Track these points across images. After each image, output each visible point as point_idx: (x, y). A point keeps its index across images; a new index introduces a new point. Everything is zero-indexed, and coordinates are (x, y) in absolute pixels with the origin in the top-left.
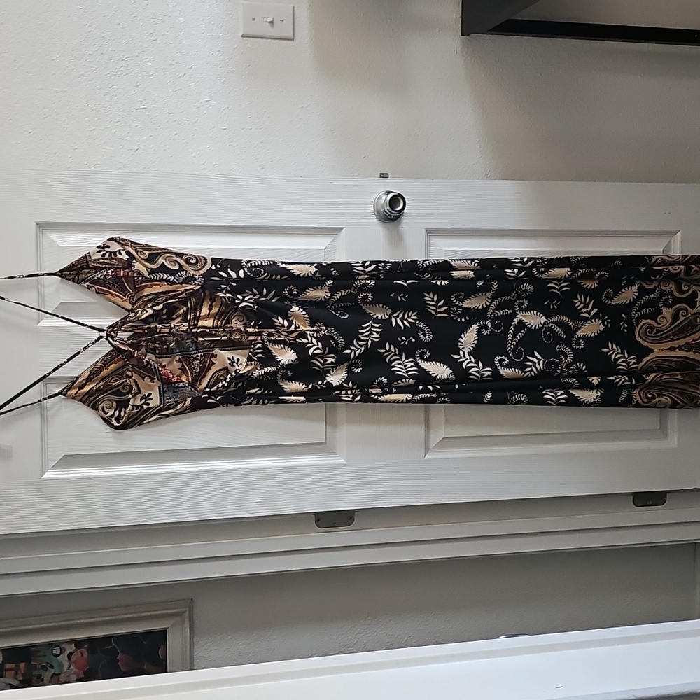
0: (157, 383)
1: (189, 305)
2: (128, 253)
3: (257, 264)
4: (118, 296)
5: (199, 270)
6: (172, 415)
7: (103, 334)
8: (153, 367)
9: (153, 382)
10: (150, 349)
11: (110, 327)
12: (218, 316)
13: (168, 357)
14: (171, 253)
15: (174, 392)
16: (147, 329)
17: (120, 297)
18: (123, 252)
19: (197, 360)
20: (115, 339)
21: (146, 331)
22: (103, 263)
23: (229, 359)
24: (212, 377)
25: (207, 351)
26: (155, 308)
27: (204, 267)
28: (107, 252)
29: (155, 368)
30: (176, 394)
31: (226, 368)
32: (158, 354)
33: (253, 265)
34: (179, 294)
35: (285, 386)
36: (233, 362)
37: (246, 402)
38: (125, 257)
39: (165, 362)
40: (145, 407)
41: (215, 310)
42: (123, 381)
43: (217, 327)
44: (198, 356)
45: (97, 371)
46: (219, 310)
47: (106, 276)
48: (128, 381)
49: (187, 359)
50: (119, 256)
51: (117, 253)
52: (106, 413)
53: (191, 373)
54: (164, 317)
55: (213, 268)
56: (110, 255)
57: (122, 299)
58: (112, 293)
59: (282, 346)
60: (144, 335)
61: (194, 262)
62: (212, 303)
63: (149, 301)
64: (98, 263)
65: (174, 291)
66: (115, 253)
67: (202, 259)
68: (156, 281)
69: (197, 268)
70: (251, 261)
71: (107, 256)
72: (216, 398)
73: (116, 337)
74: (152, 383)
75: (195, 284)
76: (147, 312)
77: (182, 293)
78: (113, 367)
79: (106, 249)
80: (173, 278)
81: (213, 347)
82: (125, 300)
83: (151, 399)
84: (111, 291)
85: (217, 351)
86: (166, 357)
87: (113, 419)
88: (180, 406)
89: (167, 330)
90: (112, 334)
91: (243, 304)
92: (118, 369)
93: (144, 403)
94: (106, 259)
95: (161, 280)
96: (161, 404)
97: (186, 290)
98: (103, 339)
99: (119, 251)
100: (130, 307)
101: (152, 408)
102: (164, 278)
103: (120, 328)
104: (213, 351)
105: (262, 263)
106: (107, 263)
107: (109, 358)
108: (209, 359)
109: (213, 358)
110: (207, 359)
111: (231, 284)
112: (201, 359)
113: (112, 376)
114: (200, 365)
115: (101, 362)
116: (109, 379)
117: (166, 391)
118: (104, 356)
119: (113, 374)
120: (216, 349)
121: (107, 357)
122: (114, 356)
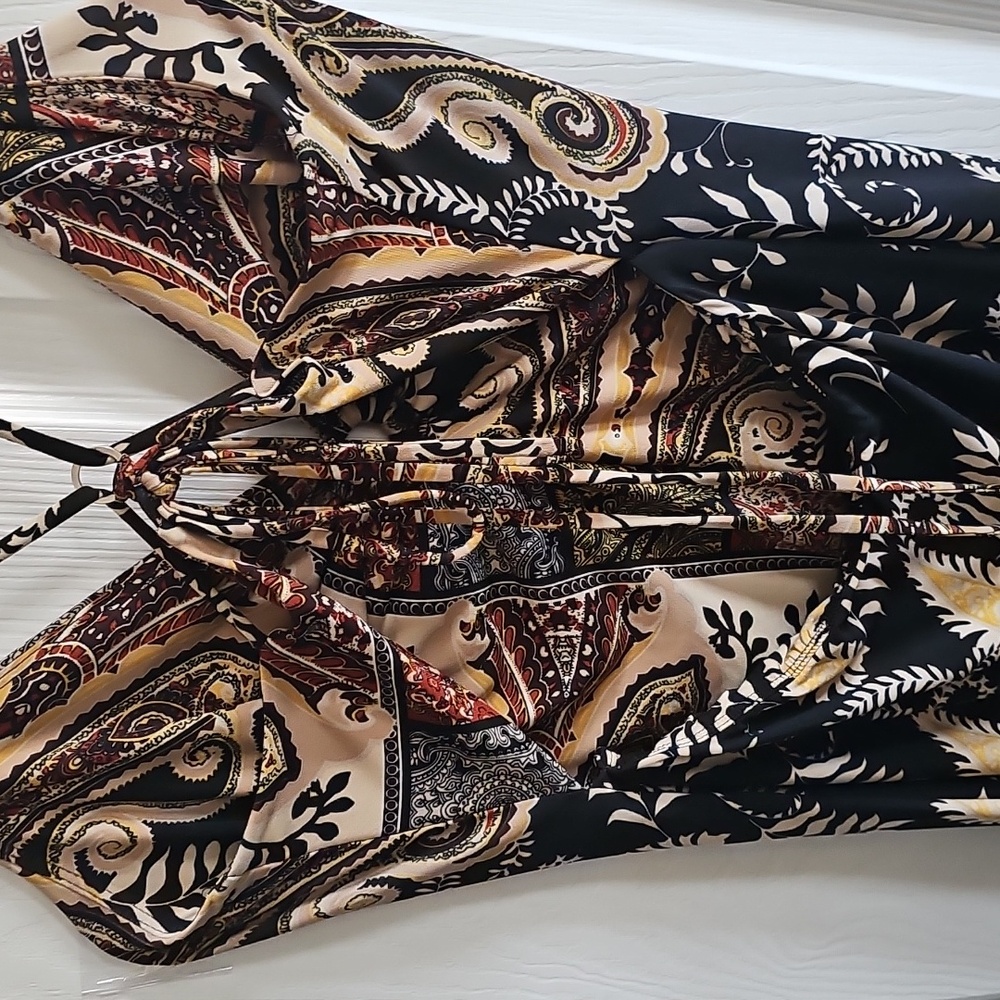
0: (379, 726)
1: (548, 347)
2: (256, 58)
3: (874, 160)
4: (188, 281)
5: (608, 176)
6: (438, 884)
7: (101, 477)
8: (371, 649)
9: (363, 719)
10: (343, 568)
11: (136, 442)
12: (672, 409)
13: (431, 611)
14: (476, 73)
15: (460, 769)
16: (341, 461)
17: (198, 287)
18: (230, 58)
19: (568, 622)
20: (165, 511)
21: (336, 472)
22: (111, 110)
23: (709, 614)
24: (623, 703)
25: (615, 578)
26: (386, 357)
27: (633, 159)
28: (138, 49)
29: (381, 656)
30: (467, 779)
31: (696, 663)
32: (377, 593)
33: (859, 162)
34: (512, 295)
35: (957, 749)
36: (724, 633)
37: (782, 826)
38: (239, 79)
39: (409, 630)
40: (314, 842)
41: (665, 378)
42: (188, 723)
43: (668, 465)
44: (574, 604)
45: (51, 678)
46: (683, 379)
47: (123, 171)
48: (219, 723)
49: (516, 617)
50: (203, 76)
51: (197, 61)
52: (100, 882)
53: (533, 685)
54: (423, 403)
55: (679, 166)
56: (154, 70)
57: (208, 295)
58: (155, 265)
59: (975, 562)
60: (323, 490)
61: (586, 129)
62: (645, 343)
63: (357, 322)
64: (86, 107)
65: (485, 279)
66: (183, 57)
67: (625, 116)
68: (402, 217)
69: (601, 162)
70: (847, 142)
71: (137, 69)
72: (652, 800)
73: (169, 499)
74: (355, 725)
75: (590, 249)
76: (347, 376)
77: (526, 290)
78: (141, 656)
79: (136, 34)
80: (483, 209)
81: (643, 561)
82: (224, 304)
83: (345, 804)
84: (149, 251)
85: (658, 578)
86: (418, 611)
87: (141, 909)
88: (480, 838)
89: (444, 471)
90: (151, 479)
91: (826, 356)
92: (169, 665)
93: (310, 827)
94: (129, 88)
95: (426, 215)
96: (388, 830)
97: (547, 275)
98: (98, 508)
99: (207, 49)
100: (248, 344)
101: (346, 847)
102: (443, 207)
103: (193, 450)
104: (640, 578)
105: (895, 155)
106: (134, 115)
107: (124, 610)
108: (618, 614)
109: (636, 612)
110: (612, 618)
111: (761, 254)
112: (586, 619)
113: (133, 703)
114: (582, 648)
115: (75, 630)
116: (117, 720)
117: (421, 765)
118: (94, 597)
119: (141, 695)
120: (652, 569)
121: (114, 607)
122: (153, 599)
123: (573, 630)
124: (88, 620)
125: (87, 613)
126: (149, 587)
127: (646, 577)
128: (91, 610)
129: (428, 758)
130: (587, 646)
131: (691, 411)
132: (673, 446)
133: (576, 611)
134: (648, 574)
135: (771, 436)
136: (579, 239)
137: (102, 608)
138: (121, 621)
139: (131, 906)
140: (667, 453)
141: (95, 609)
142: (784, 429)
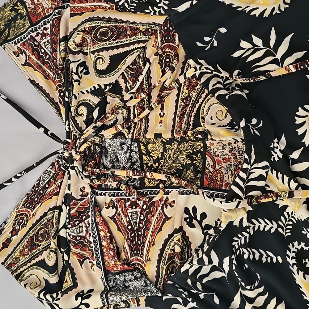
58: (44, 71)
75: (155, 14)
84: (44, 67)
85: (174, 194)
104: (167, 193)
107: (35, 198)
108: (160, 208)
109: (167, 208)
110: (156, 208)
112: (143, 206)
113: (38, 227)
114: (140, 216)
115: (23, 205)
116: (35, 233)
118: (27, 194)
119: (40, 224)
120: (172, 191)
121: (33, 197)
122: (43, 194)
123: (138, 208)
124: (26, 201)
126: (40, 191)
127: (170, 193)
128: (27, 198)
129: (115, 284)
130: (142, 216)
131: (188, 109)
132: (181, 128)
133: (140, 202)
134: (170, 192)
135: (218, 119)
136: (151, 10)
138: (35, 202)
140: (178, 130)
142: (224, 115)
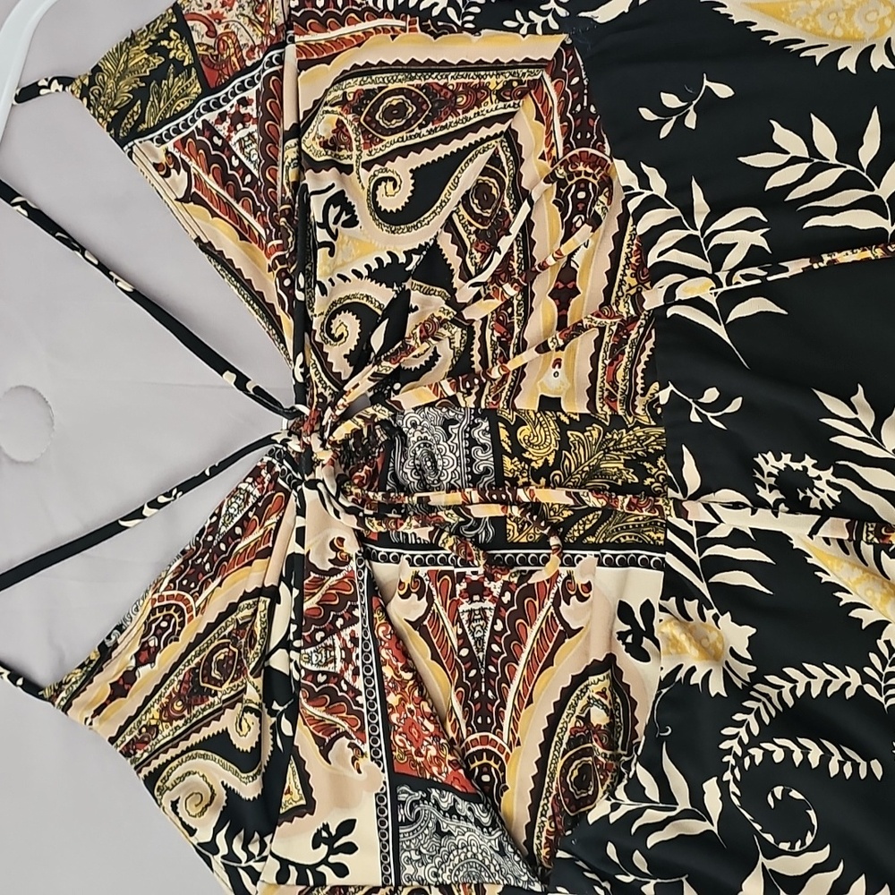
19: (483, 593)
24: (559, 709)
80: (443, 2)
107: (205, 563)
108: (548, 603)
109: (568, 603)
110: (537, 603)
111: (707, 87)
112: (502, 594)
114: (494, 623)
115: (171, 581)
116: (201, 660)
117: (407, 823)
118: (183, 552)
119: (216, 636)
120: (585, 556)
121: (199, 561)
122: (225, 552)
123: (487, 601)
124: (179, 571)
125: (179, 567)
126: (219, 543)
128: (181, 564)
129: (413, 816)
130: (499, 621)
131: (636, 329)
132: (613, 383)
133: (493, 583)
134: (579, 559)
136: (522, 21)
137: (190, 562)
138: (204, 573)
139: (211, 856)
140: (607, 389)
141: (185, 562)
